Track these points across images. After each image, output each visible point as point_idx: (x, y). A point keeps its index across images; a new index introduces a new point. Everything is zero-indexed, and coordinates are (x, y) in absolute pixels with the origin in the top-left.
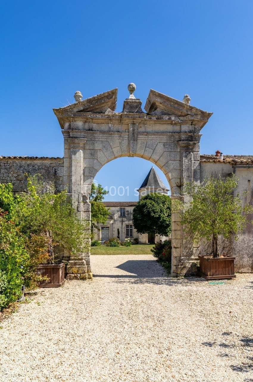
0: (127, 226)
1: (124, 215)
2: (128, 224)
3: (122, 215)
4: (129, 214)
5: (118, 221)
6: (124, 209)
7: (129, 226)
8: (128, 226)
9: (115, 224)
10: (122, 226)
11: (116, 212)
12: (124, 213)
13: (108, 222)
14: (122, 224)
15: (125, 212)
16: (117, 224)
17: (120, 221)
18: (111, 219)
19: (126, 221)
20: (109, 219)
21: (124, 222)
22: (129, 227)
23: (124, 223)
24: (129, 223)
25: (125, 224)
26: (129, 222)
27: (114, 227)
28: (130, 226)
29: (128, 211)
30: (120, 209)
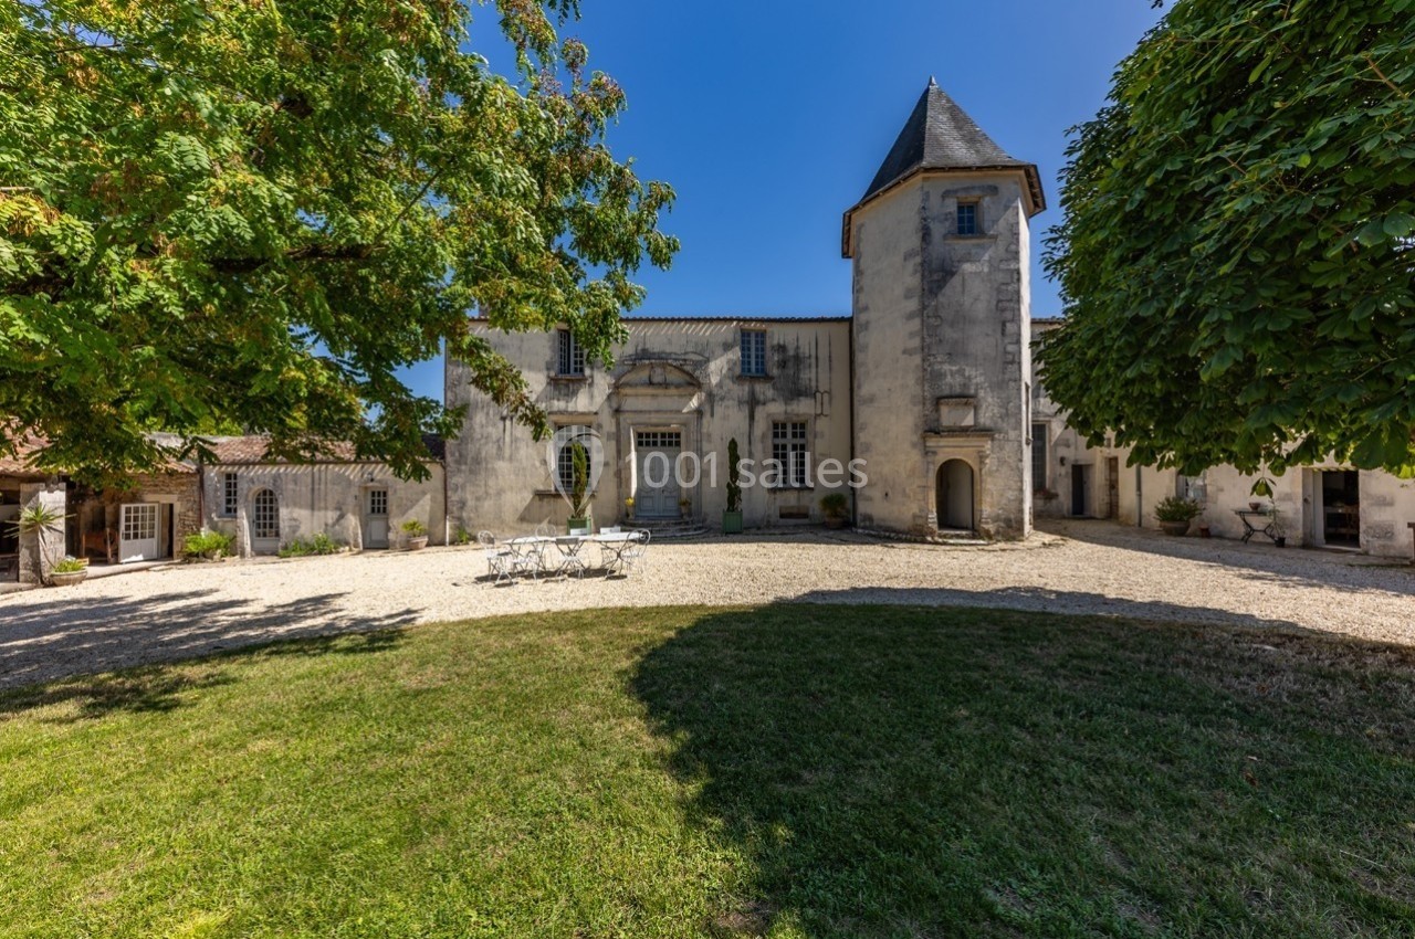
0: (776, 425)
1: (763, 370)
2: (781, 418)
3: (749, 370)
4: (790, 364)
5: (730, 403)
6: (762, 335)
7: (789, 431)
8: (784, 426)
9: (712, 415)
10: (751, 426)
11: (719, 350)
12: (761, 359)
13: (675, 407)
14: (752, 417)
15: (768, 353)
16: (725, 418)
17: (740, 403)
18: (690, 389)
19: (774, 400)
20: (682, 391)
21: (764, 404)
22: (789, 435)
23: (760, 412)
24: (786, 412)
25: (769, 415)
26: (789, 409)
27: (709, 435)
28: (794, 426)
29: (782, 348)
30: (739, 337)
